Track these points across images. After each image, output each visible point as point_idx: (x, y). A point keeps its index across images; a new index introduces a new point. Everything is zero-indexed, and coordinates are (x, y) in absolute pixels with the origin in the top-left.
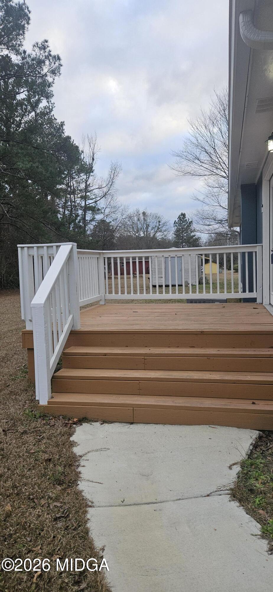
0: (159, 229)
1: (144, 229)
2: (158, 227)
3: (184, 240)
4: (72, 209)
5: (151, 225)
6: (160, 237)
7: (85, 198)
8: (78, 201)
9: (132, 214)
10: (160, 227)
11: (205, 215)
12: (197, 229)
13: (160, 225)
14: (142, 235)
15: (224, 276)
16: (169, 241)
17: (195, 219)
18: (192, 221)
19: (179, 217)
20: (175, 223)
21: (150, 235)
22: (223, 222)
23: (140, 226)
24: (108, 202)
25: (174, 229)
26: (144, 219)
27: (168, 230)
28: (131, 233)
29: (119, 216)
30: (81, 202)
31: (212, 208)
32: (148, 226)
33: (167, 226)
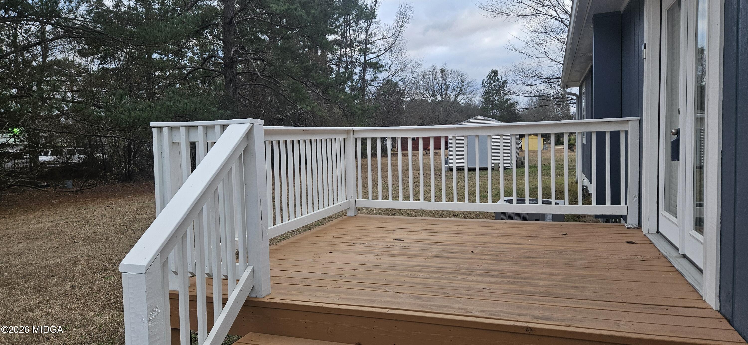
0: (461, 91)
1: (441, 90)
2: (461, 89)
3: (495, 105)
4: (347, 66)
5: (452, 86)
6: (464, 101)
7: (364, 51)
8: (356, 55)
9: (426, 71)
10: (462, 88)
11: (525, 71)
12: (514, 91)
13: (463, 86)
14: (439, 99)
15: (550, 155)
16: (476, 106)
17: (511, 77)
18: (506, 80)
19: (488, 76)
20: (483, 83)
21: (450, 99)
22: (552, 81)
23: (436, 87)
24: (395, 57)
25: (481, 91)
26: (442, 78)
27: (474, 92)
28: (425, 96)
29: (408, 74)
30: (359, 57)
31: (536, 62)
32: (447, 87)
33: (472, 86)
